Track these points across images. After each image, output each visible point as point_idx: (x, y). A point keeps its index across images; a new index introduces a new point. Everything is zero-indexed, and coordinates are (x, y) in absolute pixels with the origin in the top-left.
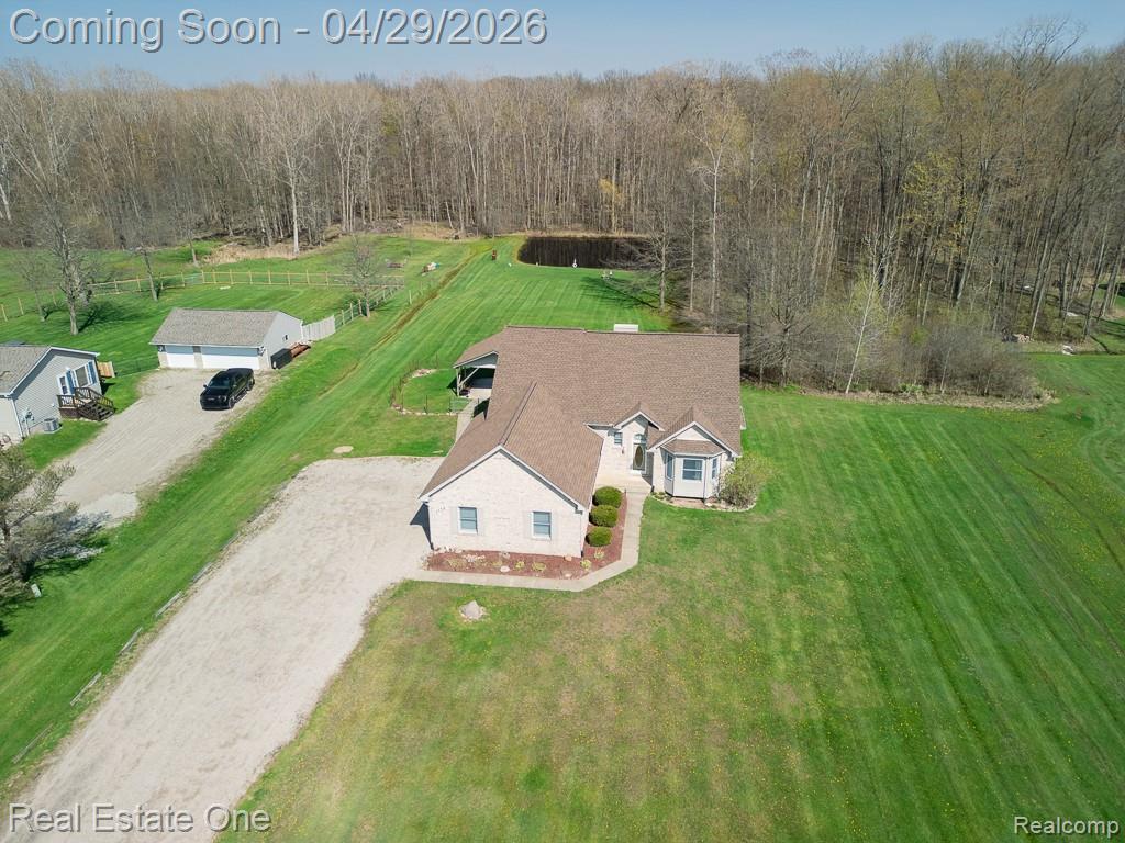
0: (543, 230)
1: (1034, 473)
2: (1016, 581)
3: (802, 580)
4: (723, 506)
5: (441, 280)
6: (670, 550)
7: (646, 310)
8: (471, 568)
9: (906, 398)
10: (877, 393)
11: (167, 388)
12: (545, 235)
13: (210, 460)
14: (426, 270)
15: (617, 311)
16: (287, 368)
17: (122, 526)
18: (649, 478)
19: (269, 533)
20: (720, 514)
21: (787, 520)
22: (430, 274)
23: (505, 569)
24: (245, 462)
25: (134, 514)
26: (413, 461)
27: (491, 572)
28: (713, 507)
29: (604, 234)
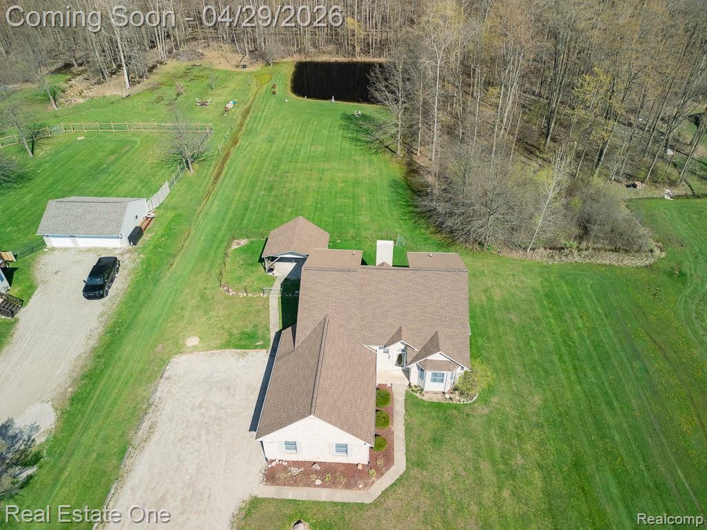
0: (307, 54)
1: (651, 338)
2: (643, 457)
3: (512, 475)
4: (456, 396)
5: (238, 122)
6: (426, 450)
7: (388, 155)
8: (294, 482)
9: (566, 256)
10: (548, 251)
11: (56, 273)
12: (308, 59)
13: (99, 357)
14: (226, 110)
15: (367, 159)
16: (140, 243)
17: (47, 441)
18: (407, 373)
19: (151, 447)
20: (456, 407)
21: (500, 409)
22: (230, 112)
23: (318, 482)
24: (125, 354)
25: (53, 427)
26: (243, 355)
27: (308, 485)
28: (451, 398)
29: (350, 59)
